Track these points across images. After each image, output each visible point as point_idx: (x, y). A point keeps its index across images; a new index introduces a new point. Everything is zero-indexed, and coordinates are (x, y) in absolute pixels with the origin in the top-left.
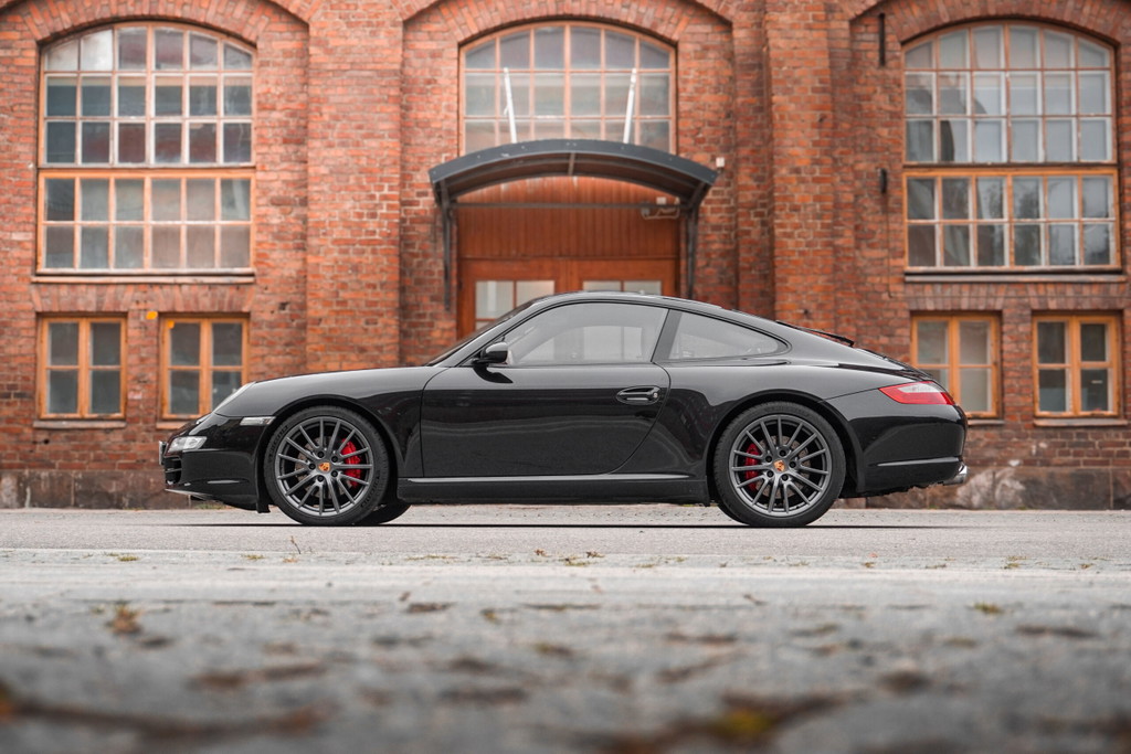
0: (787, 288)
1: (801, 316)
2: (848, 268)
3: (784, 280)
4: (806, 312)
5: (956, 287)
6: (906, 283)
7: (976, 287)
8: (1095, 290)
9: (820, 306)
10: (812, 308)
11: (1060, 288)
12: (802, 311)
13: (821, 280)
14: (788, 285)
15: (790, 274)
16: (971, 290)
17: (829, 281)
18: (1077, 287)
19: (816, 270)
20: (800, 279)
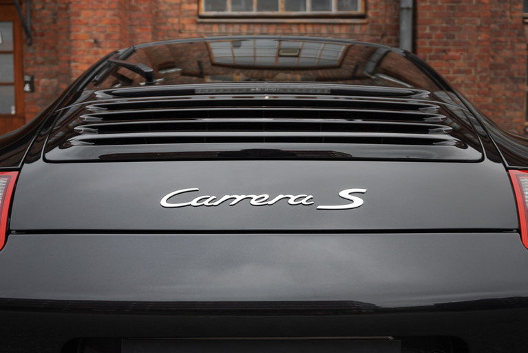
0: (80, 21)
1: (92, 45)
2: (145, 8)
3: (78, 14)
4: (96, 41)
5: (237, 27)
6: (198, 23)
7: (252, 27)
8: (344, 30)
9: (108, 37)
10: (101, 38)
11: (316, 28)
12: (92, 41)
13: (109, 14)
14: (81, 18)
15: (83, 9)
16: (248, 29)
17: (115, 15)
18: (330, 27)
19: (104, 6)
20: (90, 13)
